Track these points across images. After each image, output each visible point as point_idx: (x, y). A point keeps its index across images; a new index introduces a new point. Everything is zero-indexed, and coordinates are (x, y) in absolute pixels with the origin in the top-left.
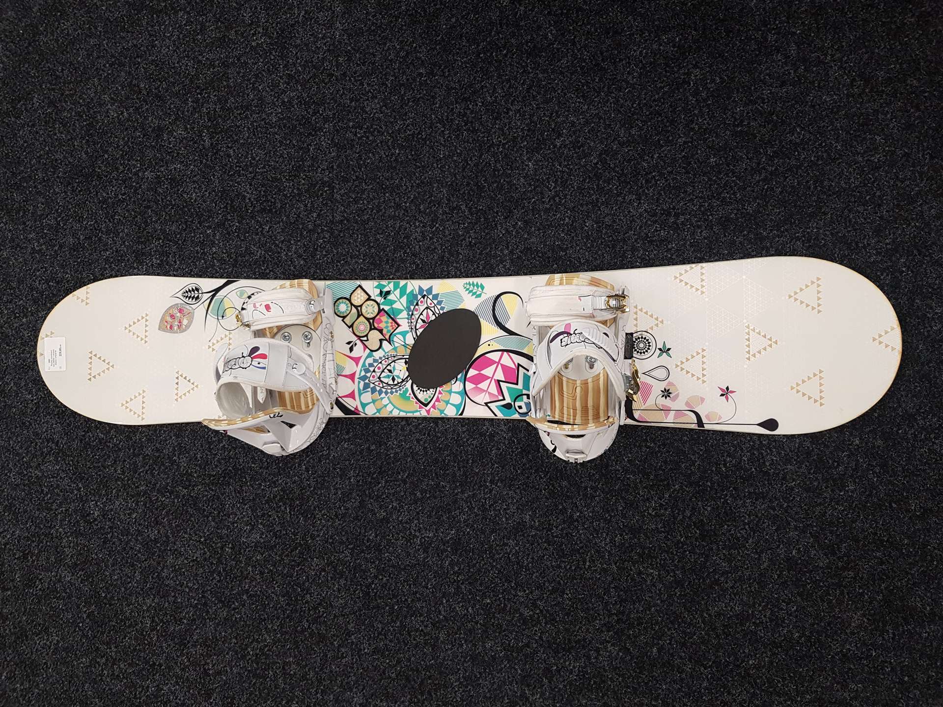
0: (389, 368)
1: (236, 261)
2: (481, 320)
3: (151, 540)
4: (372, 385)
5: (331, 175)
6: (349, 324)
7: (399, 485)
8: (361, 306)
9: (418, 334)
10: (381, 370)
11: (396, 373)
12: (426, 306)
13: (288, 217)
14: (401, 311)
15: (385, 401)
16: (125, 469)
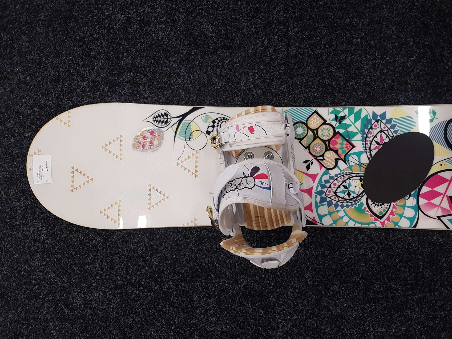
0: (344, 184)
1: (199, 90)
2: (434, 142)
3: (127, 327)
4: (328, 199)
5: (285, 15)
6: (306, 145)
7: (353, 287)
8: (317, 129)
9: (373, 154)
10: (337, 186)
11: (351, 189)
12: (379, 129)
13: (246, 52)
14: (355, 134)
15: (341, 214)
16: (103, 266)
